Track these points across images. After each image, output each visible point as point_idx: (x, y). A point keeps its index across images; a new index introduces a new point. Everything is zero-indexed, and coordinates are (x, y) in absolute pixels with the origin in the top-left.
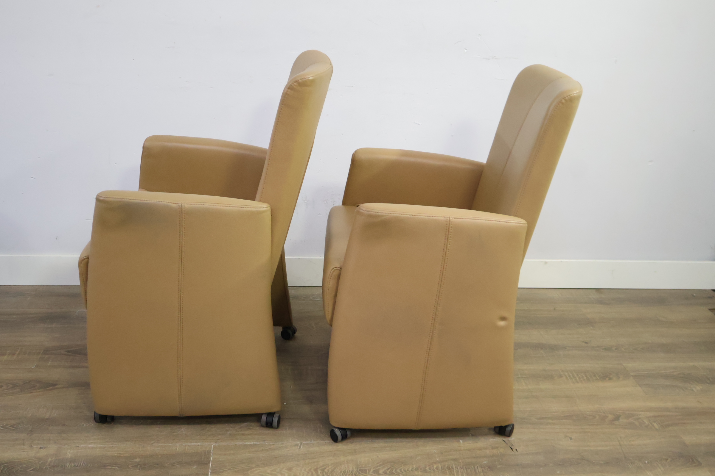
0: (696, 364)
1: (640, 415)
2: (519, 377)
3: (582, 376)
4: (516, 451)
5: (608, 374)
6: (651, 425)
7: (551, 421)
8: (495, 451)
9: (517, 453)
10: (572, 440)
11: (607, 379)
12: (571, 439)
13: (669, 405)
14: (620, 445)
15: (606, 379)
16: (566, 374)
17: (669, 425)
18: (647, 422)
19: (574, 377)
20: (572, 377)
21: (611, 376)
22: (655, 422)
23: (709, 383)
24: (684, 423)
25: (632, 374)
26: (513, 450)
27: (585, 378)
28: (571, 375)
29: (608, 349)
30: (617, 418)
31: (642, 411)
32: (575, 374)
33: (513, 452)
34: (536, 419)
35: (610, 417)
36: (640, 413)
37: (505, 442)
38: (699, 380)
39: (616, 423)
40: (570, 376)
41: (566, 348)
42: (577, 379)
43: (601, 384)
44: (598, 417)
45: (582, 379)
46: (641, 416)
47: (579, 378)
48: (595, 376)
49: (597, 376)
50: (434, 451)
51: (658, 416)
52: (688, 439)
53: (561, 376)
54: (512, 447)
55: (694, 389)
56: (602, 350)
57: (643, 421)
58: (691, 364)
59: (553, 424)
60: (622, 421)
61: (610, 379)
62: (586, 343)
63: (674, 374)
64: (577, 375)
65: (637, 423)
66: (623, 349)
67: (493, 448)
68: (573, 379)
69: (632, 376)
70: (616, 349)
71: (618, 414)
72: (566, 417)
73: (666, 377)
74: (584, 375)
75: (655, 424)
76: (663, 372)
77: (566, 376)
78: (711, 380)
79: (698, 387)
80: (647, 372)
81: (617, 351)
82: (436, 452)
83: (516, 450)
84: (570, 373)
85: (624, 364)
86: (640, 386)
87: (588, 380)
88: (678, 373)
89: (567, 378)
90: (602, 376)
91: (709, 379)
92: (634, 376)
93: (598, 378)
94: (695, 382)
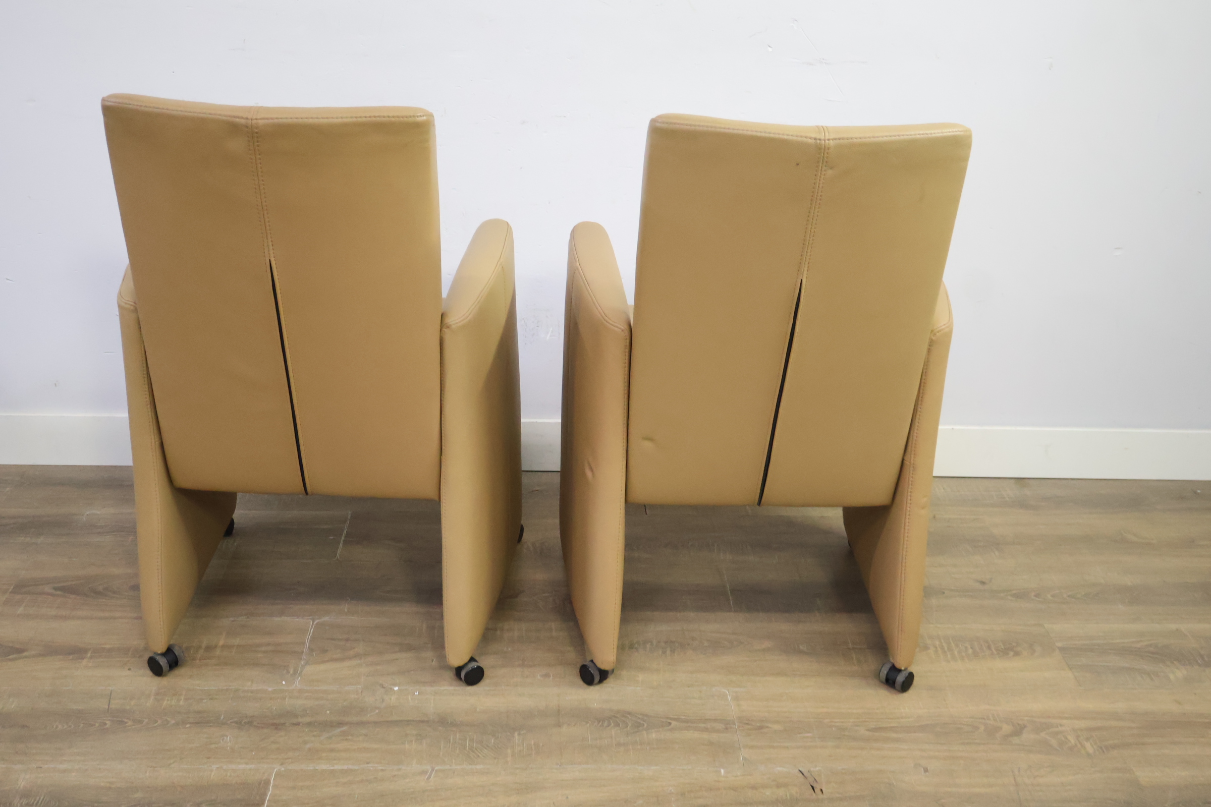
0: (1184, 627)
1: (1061, 725)
2: (849, 649)
3: (966, 648)
4: (820, 792)
5: (1014, 644)
6: (1079, 746)
7: (894, 735)
8: (781, 792)
9: (821, 796)
10: (927, 773)
11: (1012, 653)
12: (926, 770)
13: (1121, 706)
14: (1017, 785)
15: (1008, 654)
16: (937, 643)
17: (1114, 747)
18: (1072, 740)
19: (951, 650)
20: (946, 649)
21: (1019, 649)
22: (1087, 739)
23: (1200, 665)
24: (1143, 744)
25: (1059, 644)
26: (815, 790)
27: (970, 651)
29: (1021, 595)
30: (1018, 731)
31: (1067, 718)
32: (953, 645)
33: (814, 794)
34: (868, 730)
35: (1007, 729)
36: (1064, 722)
37: (803, 774)
38: (1183, 658)
39: (1016, 740)
40: (942, 648)
41: (944, 593)
42: (956, 653)
43: (999, 664)
44: (982, 728)
45: (964, 654)
46: (1060, 729)
47: (960, 651)
48: (989, 648)
49: (993, 647)
50: (671, 788)
51: (1099, 729)
52: (1146, 775)
54: (814, 786)
55: (1172, 677)
56: (1010, 598)
57: (1066, 738)
58: (1173, 626)
59: (897, 740)
60: (1028, 736)
61: (1017, 654)
62: (983, 583)
63: (1138, 645)
64: (957, 646)
65: (1054, 742)
66: (1049, 596)
67: (778, 786)
68: (948, 653)
69: (1058, 648)
70: (1036, 596)
71: (1020, 722)
72: (923, 728)
73: (1123, 651)
74: (969, 647)
75: (1088, 745)
76: (1118, 641)
77: (936, 648)
78: (1206, 659)
79: (1178, 673)
80: (1086, 642)
81: (1037, 599)
82: (673, 791)
83: (821, 790)
84: (943, 641)
85: (1046, 626)
86: (1071, 669)
87: (976, 655)
88: (1146, 643)
89: (936, 651)
90: (1003, 647)
91: (1202, 656)
92: (1061, 649)
93: (995, 652)
94: (1175, 662)
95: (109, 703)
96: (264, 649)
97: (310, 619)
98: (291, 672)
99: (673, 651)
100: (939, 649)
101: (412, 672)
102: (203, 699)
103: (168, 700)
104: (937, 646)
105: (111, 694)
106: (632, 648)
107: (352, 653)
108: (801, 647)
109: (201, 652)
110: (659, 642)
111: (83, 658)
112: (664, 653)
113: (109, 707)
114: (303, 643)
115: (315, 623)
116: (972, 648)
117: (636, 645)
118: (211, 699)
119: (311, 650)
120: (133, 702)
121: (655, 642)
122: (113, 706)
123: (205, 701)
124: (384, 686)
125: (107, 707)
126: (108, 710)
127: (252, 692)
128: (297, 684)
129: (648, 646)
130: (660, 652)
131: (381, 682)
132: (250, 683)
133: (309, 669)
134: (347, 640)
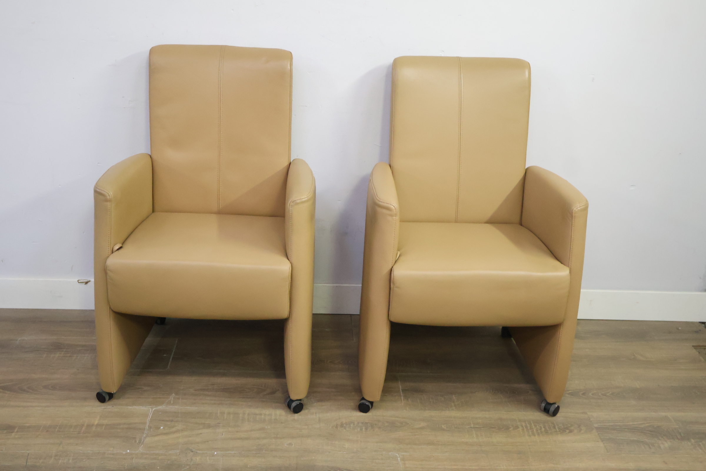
0: (668, 414)
3: (541, 427)
5: (569, 425)
11: (568, 431)
15: (566, 431)
16: (524, 424)
19: (531, 428)
21: (572, 428)
23: (679, 439)
25: (596, 425)
27: (543, 429)
28: (528, 425)
38: (669, 435)
40: (526, 427)
42: (535, 430)
43: (561, 438)
45: (539, 431)
47: (537, 430)
49: (557, 427)
53: (517, 427)
55: (662, 446)
58: (664, 414)
61: (571, 431)
63: (642, 426)
64: (535, 426)
68: (530, 431)
69: (595, 427)
70: (582, 394)
73: (633, 430)
74: (542, 427)
76: (631, 423)
78: (682, 435)
79: (667, 444)
80: (612, 424)
81: (583, 396)
84: (527, 423)
85: (588, 413)
86: (602, 441)
87: (546, 432)
88: (647, 425)
89: (523, 429)
90: (562, 427)
91: (680, 434)
92: (597, 428)
93: (558, 430)
94: (664, 437)
95: (27, 461)
96: (121, 426)
97: (150, 407)
98: (137, 442)
99: (366, 429)
100: (525, 428)
101: (210, 442)
102: (84, 459)
103: (62, 460)
104: (524, 426)
105: (28, 455)
106: (342, 427)
107: (174, 429)
108: (443, 426)
109: (84, 428)
110: (358, 423)
111: (12, 433)
112: (361, 429)
113: (26, 463)
114: (145, 423)
115: (153, 410)
116: (544, 427)
117: (345, 425)
118: (89, 459)
119: (150, 427)
120: (41, 461)
121: (356, 423)
122: (29, 463)
123: (85, 460)
124: (193, 451)
125: (25, 464)
126: (26, 465)
127: (113, 454)
128: (141, 449)
129: (352, 425)
130: (359, 430)
131: (191, 448)
132: (112, 449)
133: (148, 440)
134: (172, 421)
